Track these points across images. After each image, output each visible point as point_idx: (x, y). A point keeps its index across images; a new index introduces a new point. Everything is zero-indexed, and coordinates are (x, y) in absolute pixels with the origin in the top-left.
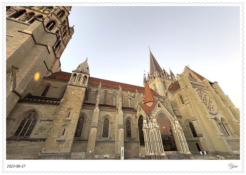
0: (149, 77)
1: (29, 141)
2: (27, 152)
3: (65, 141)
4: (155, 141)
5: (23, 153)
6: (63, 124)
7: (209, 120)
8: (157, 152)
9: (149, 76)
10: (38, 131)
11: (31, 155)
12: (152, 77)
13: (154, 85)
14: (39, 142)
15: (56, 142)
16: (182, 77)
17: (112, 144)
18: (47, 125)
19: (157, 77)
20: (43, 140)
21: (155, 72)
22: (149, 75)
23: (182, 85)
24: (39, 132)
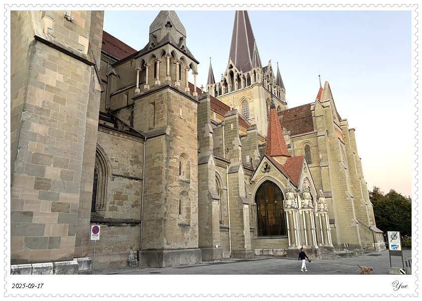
0: (232, 74)
1: (106, 226)
2: (109, 249)
3: (189, 225)
4: (305, 228)
5: (104, 251)
6: (180, 189)
7: (348, 199)
8: (307, 245)
9: (233, 70)
10: (113, 203)
11: (120, 254)
12: (241, 77)
13: (244, 102)
14: (123, 227)
15: (178, 227)
16: (325, 109)
17: (224, 233)
18: (127, 188)
19: (259, 85)
20: (130, 223)
21: (256, 70)
22: (231, 67)
23: (321, 126)
24: (118, 204)
